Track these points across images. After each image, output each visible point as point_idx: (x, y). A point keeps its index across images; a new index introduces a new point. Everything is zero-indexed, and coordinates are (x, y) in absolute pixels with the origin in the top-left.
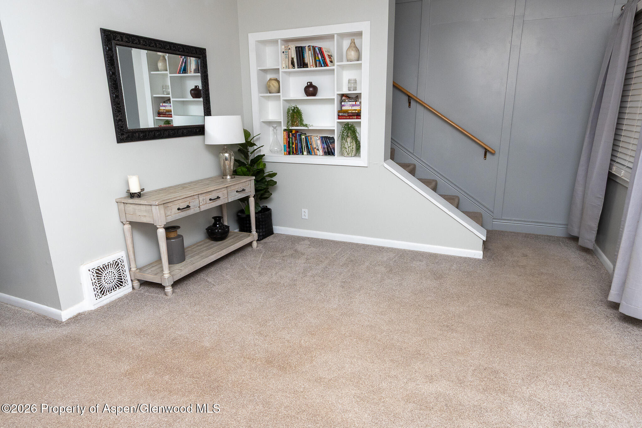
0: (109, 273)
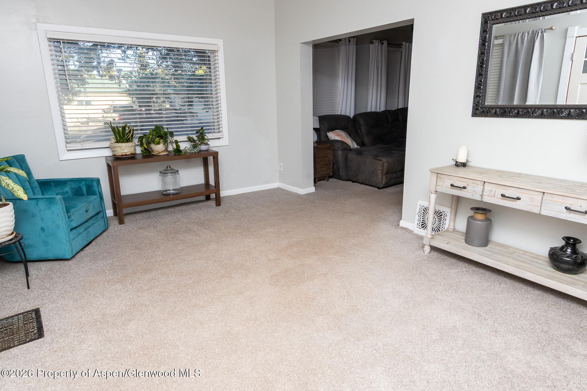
0: (435, 221)
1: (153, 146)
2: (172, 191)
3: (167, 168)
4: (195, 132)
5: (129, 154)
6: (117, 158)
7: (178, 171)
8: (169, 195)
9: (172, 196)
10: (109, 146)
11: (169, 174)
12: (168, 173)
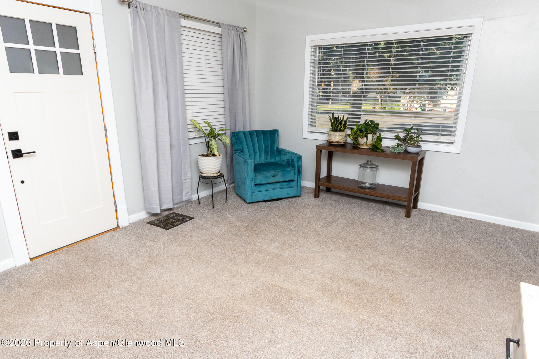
1: (360, 139)
2: (368, 185)
3: (368, 162)
4: (403, 130)
5: (334, 142)
6: (331, 144)
7: (378, 166)
8: (364, 188)
9: (367, 190)
10: (327, 132)
11: (369, 168)
12: (367, 167)
